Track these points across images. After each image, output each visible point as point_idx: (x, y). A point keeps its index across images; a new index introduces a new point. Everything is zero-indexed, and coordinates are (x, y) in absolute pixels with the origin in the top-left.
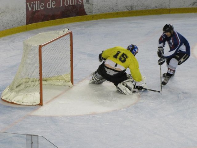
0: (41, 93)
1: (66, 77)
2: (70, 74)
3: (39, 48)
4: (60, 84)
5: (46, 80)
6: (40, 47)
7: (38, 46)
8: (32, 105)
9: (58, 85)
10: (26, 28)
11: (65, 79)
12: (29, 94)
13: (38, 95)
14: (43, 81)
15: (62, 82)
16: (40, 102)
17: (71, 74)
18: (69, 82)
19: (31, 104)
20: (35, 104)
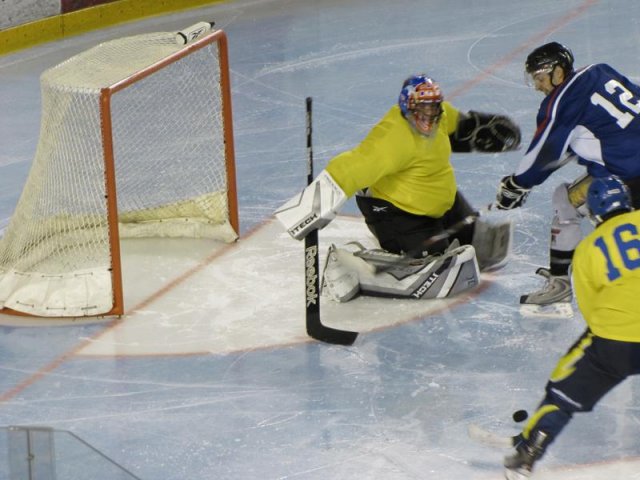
0: (115, 270)
1: (208, 205)
2: (226, 194)
3: (101, 99)
4: (187, 232)
5: (135, 222)
6: (106, 93)
7: (98, 92)
8: (85, 316)
9: (181, 237)
10: (63, 26)
11: (207, 212)
12: (72, 274)
13: (106, 278)
14: (120, 225)
15: (197, 226)
16: (115, 305)
17: (228, 195)
18: (222, 223)
19: (81, 313)
20: (94, 312)
